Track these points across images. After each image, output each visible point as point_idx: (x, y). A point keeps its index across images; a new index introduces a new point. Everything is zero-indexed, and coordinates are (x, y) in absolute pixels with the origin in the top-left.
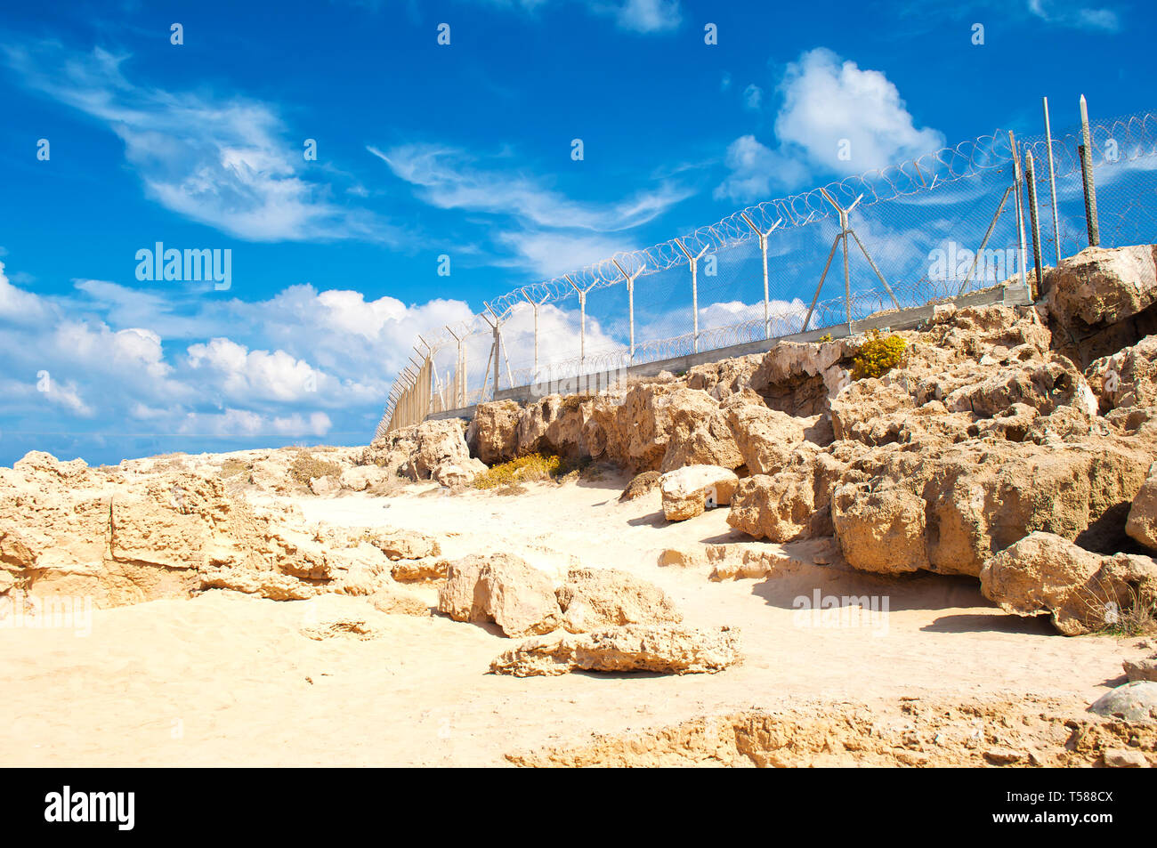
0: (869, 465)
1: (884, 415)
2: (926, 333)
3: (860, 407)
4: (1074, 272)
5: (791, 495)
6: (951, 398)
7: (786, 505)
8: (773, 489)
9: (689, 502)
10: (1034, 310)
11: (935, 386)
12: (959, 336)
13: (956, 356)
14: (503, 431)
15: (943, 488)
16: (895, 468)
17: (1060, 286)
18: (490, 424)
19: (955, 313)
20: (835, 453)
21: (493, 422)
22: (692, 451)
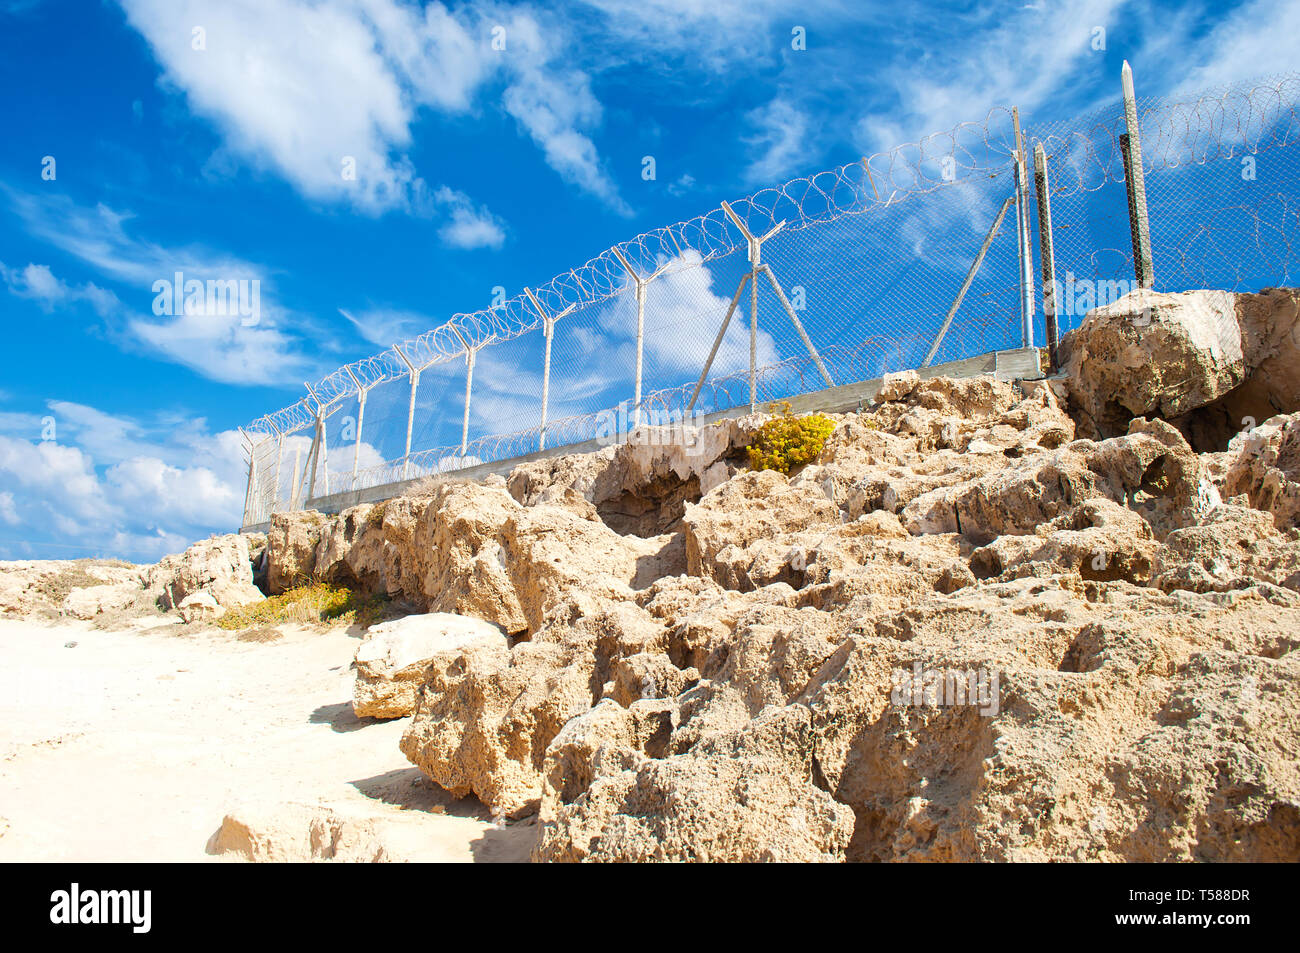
0: (702, 640)
1: (782, 535)
2: (870, 415)
3: (739, 518)
4: (1115, 325)
5: (532, 701)
6: (916, 508)
7: (517, 725)
8: (495, 680)
9: (402, 685)
10: (1047, 387)
11: (882, 487)
12: (921, 419)
13: (918, 450)
14: (298, 551)
15: (922, 760)
16: (758, 662)
17: (1090, 349)
18: (282, 541)
19: (919, 385)
20: (654, 604)
21: (286, 539)
22: (466, 589)
